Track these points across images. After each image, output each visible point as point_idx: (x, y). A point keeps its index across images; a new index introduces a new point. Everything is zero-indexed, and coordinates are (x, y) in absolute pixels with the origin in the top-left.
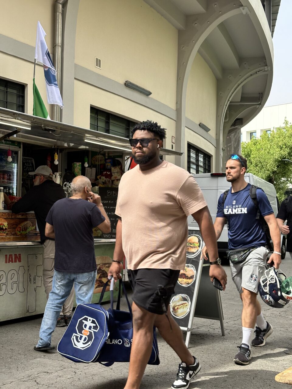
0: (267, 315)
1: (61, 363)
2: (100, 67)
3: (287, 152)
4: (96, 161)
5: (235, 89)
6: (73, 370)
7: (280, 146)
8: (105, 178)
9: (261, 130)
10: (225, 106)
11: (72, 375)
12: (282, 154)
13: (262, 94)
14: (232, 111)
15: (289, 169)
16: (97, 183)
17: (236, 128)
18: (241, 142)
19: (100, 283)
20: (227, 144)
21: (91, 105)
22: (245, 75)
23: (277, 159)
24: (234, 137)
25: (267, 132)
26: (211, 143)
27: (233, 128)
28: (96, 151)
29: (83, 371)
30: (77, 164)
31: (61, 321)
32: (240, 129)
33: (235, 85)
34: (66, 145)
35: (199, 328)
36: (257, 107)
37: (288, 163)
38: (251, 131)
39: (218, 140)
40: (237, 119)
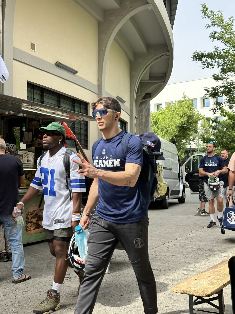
0: (170, 246)
1: (4, 290)
2: (34, 50)
3: (186, 120)
4: (33, 126)
5: (144, 70)
6: (14, 295)
7: (180, 115)
8: (40, 140)
9: (166, 103)
10: (137, 83)
11: (13, 299)
12: (182, 121)
13: (165, 73)
14: (142, 87)
15: (187, 133)
16: (33, 144)
17: (146, 101)
18: (151, 112)
19: (37, 226)
20: (139, 114)
21: (27, 81)
22: (152, 58)
23: (178, 125)
24: (145, 108)
25: (170, 104)
26: (126, 112)
27: (144, 100)
28: (32, 118)
29: (22, 295)
30: (16, 128)
31: (4, 257)
32: (149, 101)
33: (144, 66)
34: (7, 113)
35: (117, 258)
36: (162, 84)
37: (186, 128)
38: (158, 104)
39: (132, 110)
40: (147, 94)
